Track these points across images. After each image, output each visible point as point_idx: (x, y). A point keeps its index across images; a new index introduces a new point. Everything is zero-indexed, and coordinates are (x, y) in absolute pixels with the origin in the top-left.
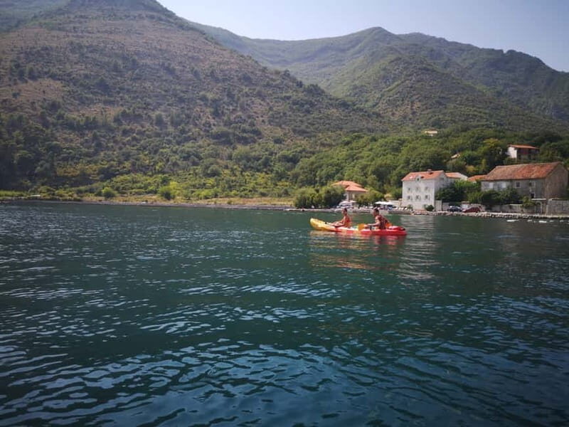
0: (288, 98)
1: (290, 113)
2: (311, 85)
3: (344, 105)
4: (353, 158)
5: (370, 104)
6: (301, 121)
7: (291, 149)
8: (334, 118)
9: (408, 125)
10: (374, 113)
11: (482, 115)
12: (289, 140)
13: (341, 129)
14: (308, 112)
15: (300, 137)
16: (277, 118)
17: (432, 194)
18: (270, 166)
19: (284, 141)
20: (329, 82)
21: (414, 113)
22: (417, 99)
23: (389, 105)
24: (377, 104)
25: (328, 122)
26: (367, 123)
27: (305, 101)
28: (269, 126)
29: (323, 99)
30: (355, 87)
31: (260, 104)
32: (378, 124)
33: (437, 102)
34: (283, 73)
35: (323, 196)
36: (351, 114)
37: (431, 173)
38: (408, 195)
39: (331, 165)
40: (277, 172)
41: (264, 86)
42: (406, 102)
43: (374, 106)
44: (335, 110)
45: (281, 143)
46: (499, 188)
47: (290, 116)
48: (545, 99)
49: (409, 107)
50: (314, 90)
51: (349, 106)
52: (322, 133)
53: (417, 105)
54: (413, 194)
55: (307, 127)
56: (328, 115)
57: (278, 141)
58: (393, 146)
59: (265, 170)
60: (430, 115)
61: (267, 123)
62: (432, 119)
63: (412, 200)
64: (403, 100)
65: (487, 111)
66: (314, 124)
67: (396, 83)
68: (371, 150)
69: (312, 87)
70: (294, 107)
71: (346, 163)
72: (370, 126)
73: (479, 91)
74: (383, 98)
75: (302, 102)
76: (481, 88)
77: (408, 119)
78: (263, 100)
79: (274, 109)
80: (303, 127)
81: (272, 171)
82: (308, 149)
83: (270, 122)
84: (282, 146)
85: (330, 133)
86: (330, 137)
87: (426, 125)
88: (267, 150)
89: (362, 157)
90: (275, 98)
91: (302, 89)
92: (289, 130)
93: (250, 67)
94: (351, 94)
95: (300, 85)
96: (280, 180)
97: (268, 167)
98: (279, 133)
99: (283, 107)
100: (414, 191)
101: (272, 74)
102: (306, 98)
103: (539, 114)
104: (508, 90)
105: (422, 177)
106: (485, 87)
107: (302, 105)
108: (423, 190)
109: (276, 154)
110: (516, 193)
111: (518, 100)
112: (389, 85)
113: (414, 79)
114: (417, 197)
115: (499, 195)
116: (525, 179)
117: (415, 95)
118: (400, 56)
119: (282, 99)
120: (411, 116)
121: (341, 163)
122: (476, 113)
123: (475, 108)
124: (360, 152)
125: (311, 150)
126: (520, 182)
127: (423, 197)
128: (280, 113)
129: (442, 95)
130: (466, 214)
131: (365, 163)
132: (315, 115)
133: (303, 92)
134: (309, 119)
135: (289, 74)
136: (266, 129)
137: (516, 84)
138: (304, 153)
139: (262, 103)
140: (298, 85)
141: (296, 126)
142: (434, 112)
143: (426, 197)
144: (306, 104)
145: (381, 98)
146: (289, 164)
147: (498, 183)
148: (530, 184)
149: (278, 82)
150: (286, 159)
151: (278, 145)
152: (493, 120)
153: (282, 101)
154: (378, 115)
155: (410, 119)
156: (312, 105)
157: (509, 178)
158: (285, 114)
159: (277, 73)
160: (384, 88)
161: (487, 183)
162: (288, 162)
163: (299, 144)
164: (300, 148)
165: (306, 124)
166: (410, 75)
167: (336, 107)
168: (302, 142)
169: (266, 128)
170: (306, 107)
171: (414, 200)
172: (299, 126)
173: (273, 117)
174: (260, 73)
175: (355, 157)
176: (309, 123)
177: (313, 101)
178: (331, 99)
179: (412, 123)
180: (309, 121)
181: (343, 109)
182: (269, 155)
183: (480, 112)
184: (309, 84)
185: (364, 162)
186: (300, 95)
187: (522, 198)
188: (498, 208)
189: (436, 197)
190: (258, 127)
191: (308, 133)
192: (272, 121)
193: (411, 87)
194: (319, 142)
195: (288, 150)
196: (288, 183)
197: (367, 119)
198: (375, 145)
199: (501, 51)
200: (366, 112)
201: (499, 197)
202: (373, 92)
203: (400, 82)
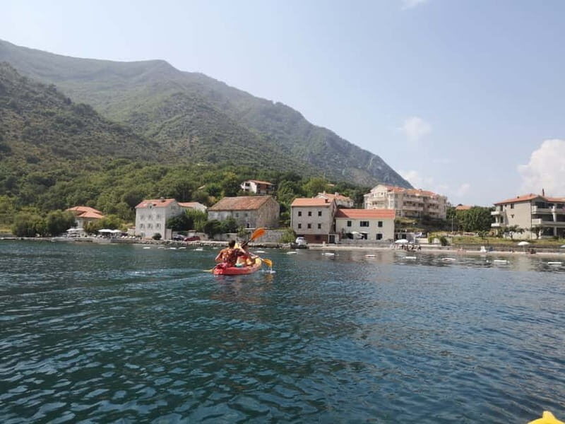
0: (52, 114)
1: (53, 131)
2: (83, 105)
3: (119, 129)
4: (111, 183)
5: (150, 132)
6: (65, 141)
7: (47, 171)
8: (106, 142)
9: (185, 157)
10: (151, 142)
11: (252, 155)
12: (47, 161)
13: (113, 154)
14: (74, 132)
15: (62, 159)
16: (33, 135)
17: (163, 222)
18: (17, 188)
19: (40, 160)
20: (108, 105)
21: (192, 147)
22: (196, 133)
23: (168, 136)
24: (157, 133)
25: (97, 145)
26: (143, 151)
27: (72, 119)
28: (23, 143)
29: (94, 120)
30: (135, 114)
31: (14, 117)
32: (154, 153)
33: (214, 138)
34: (48, 87)
35: (47, 222)
36: (126, 140)
37: (164, 201)
38: (141, 222)
39: (86, 189)
40: (23, 195)
41: (22, 97)
42: (185, 135)
43: (154, 135)
44: (107, 134)
45: (36, 163)
46: (222, 217)
47: (52, 134)
48: (304, 147)
49: (188, 140)
50: (85, 110)
51: (124, 131)
52: (90, 157)
53: (195, 139)
54: (146, 222)
55: (71, 147)
56: (99, 138)
57: (31, 160)
58: (155, 175)
59: (8, 192)
60: (206, 150)
61: (20, 139)
62: (209, 154)
63: (144, 227)
64: (182, 133)
65: (256, 152)
66: (80, 146)
67: (177, 116)
68: (133, 176)
69: (82, 107)
70: (58, 125)
71: (103, 188)
72: (145, 154)
73: (251, 133)
74: (164, 128)
75: (69, 121)
76: (253, 131)
77: (186, 151)
78: (18, 113)
79: (32, 124)
80: (66, 148)
81: (17, 193)
82: (70, 172)
83: (24, 138)
84: (38, 166)
85: (99, 157)
86: (98, 161)
87: (202, 158)
88: (15, 170)
89: (121, 184)
90: (34, 112)
91: (69, 107)
92: (48, 149)
93: (5, 74)
94: (130, 120)
95: (68, 102)
96: (27, 204)
97: (14, 189)
98: (35, 151)
99: (43, 123)
100: (147, 219)
101: (34, 86)
102: (73, 117)
103: (298, 159)
104: (276, 136)
105: (155, 205)
106: (257, 130)
107: (68, 124)
108: (155, 217)
109: (27, 174)
110: (234, 223)
111: (283, 146)
112: (170, 117)
113: (194, 115)
114: (149, 225)
115: (220, 224)
116: (243, 210)
117: (194, 129)
118: (182, 91)
119: (43, 114)
120: (189, 149)
121: (98, 188)
122: (246, 153)
123: (246, 148)
124: (121, 178)
125: (74, 173)
126: (239, 212)
127: (154, 225)
128: (38, 129)
129: (218, 133)
130: (186, 243)
131: (122, 189)
132: (84, 136)
133: (70, 110)
134: (74, 140)
135: (55, 89)
136: (18, 146)
137: (282, 131)
138: (63, 175)
139: (17, 116)
140: (65, 102)
141: (57, 146)
142: (211, 147)
143: (158, 225)
144: (73, 123)
145: (161, 128)
146: (41, 187)
147: (221, 213)
148: (246, 215)
149: (40, 95)
150: (39, 181)
151: (31, 165)
152: (261, 160)
153: (43, 117)
154: (156, 144)
155: (188, 152)
156: (80, 124)
157: (231, 208)
158: (45, 131)
159: (41, 86)
160: (165, 119)
161: (212, 212)
162: (40, 184)
163: (59, 166)
164: (60, 170)
165: (70, 145)
166: (191, 110)
167: (110, 130)
168: (63, 164)
169: (18, 144)
170: (73, 126)
171: (146, 228)
172: (62, 147)
173: (29, 133)
174: (18, 83)
175: (114, 183)
176: (75, 145)
177: (82, 121)
178: (103, 122)
179: (190, 156)
180: (75, 142)
181: (117, 133)
182: (17, 175)
183: (251, 152)
184: (79, 103)
185: (120, 188)
186: (67, 112)
187: (237, 227)
188: (218, 237)
189: (166, 225)
190: (8, 142)
191: (71, 154)
192: (28, 138)
193: (191, 122)
194: (85, 165)
195: (43, 171)
196: (35, 208)
197: (143, 147)
198: (138, 173)
199: (271, 102)
200: (143, 140)
201: (219, 226)
202: (154, 122)
203: (180, 116)
